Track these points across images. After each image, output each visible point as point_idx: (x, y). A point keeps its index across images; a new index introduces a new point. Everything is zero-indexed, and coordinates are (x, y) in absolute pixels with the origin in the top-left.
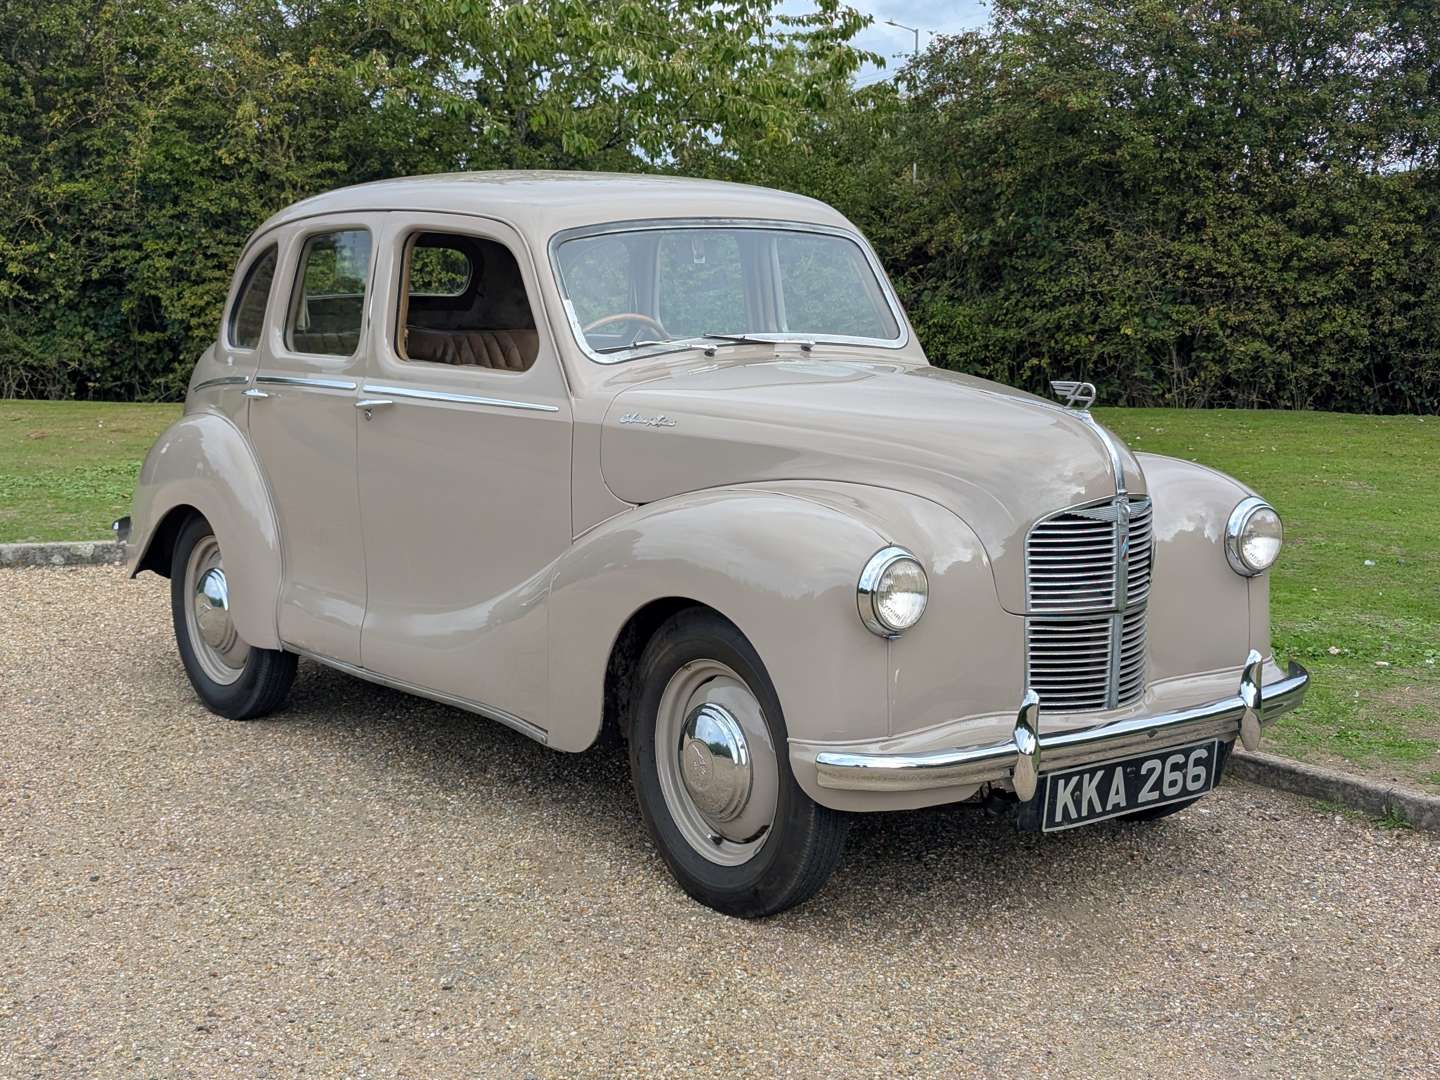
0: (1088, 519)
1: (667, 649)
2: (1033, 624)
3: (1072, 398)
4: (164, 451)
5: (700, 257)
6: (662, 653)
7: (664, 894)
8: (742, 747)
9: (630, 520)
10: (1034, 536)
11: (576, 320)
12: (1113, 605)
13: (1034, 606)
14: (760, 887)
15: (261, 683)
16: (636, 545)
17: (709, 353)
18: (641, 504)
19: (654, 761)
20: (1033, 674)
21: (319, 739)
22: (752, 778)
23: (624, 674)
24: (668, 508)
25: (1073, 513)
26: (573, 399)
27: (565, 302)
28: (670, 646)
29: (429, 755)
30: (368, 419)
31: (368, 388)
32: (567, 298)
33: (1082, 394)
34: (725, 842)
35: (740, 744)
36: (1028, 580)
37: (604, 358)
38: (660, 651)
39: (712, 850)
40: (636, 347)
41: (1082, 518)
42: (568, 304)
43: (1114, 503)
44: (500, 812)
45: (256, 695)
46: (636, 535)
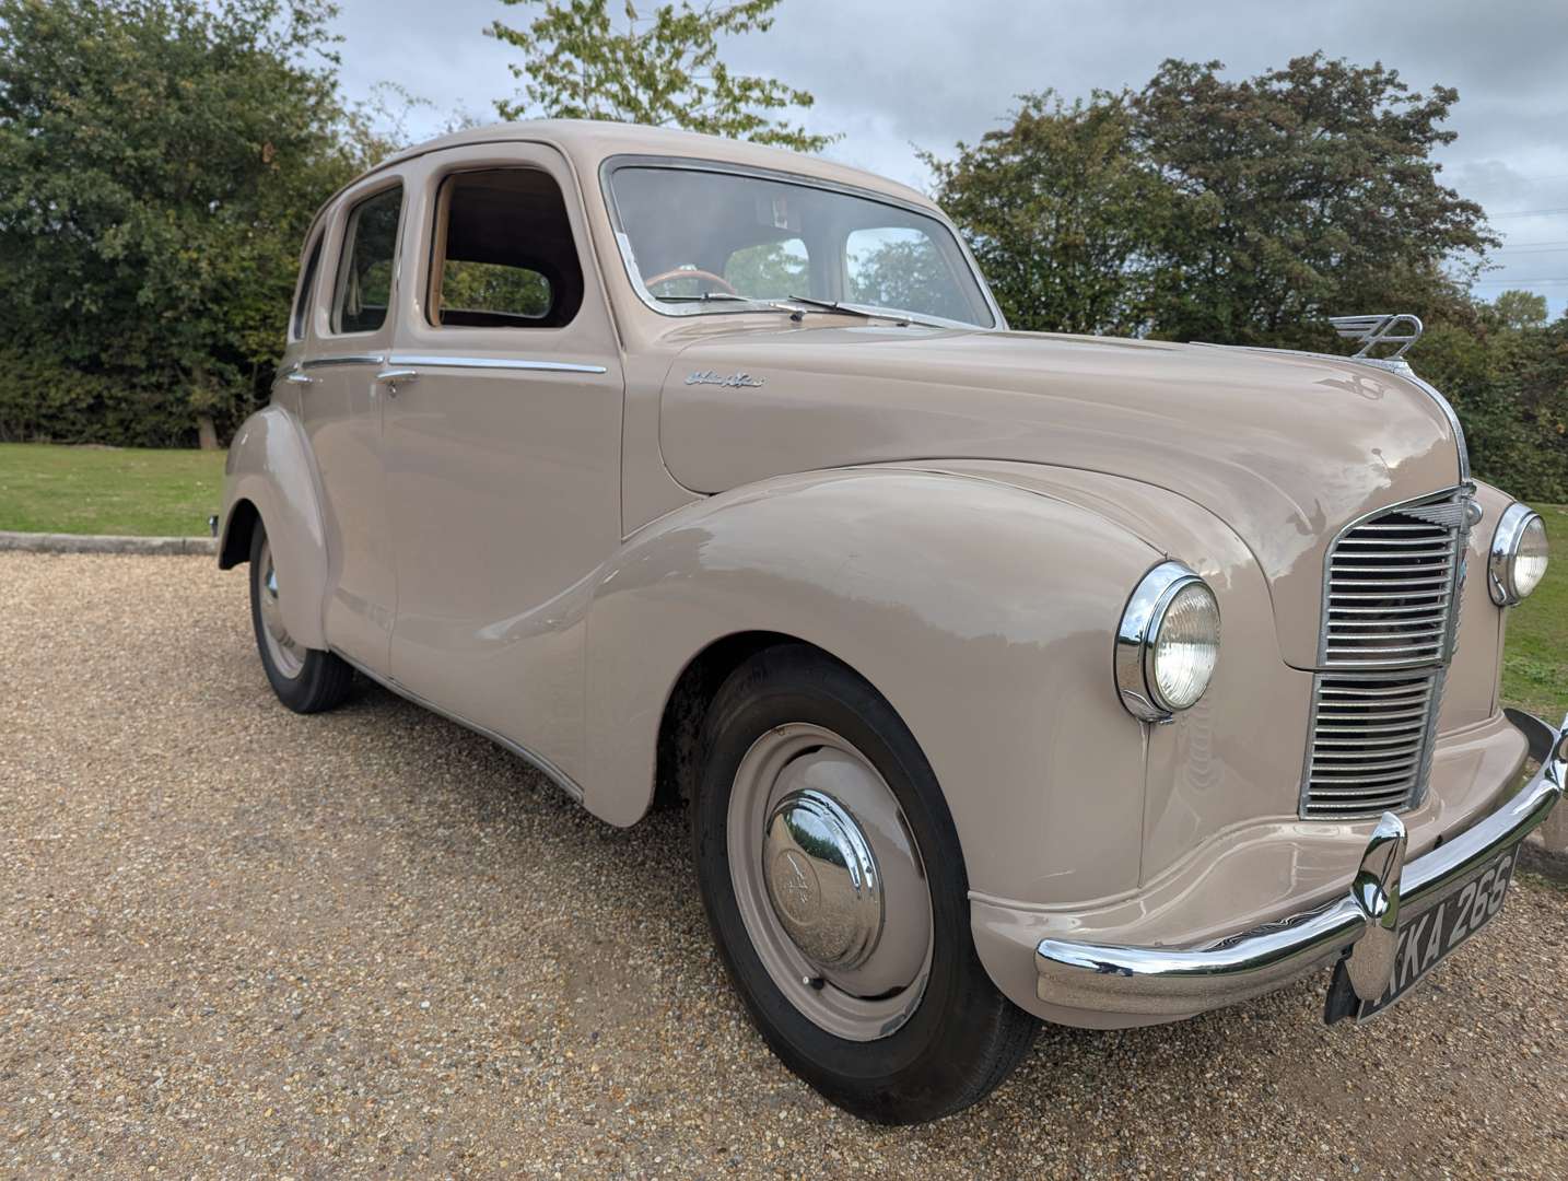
0: (1424, 522)
1: (748, 702)
2: (1325, 684)
3: (1369, 339)
4: (244, 441)
5: (781, 220)
6: (741, 708)
7: (735, 1044)
8: (869, 870)
9: (694, 516)
10: (1342, 548)
11: (632, 258)
12: (1438, 656)
13: (1331, 656)
14: (894, 1094)
15: (316, 681)
16: (702, 550)
17: (796, 317)
18: (711, 495)
19: (724, 853)
20: (1317, 761)
21: (372, 740)
22: (883, 920)
23: (685, 717)
24: (751, 495)
25: (1405, 511)
26: (624, 356)
27: (618, 235)
28: (753, 698)
29: (479, 765)
30: (393, 395)
31: (393, 360)
32: (621, 231)
33: (1392, 332)
34: (829, 987)
35: (865, 865)
36: (1326, 617)
37: (667, 308)
38: (736, 704)
39: (809, 997)
40: (708, 299)
41: (1416, 521)
42: (623, 239)
43: (1455, 499)
44: (536, 861)
45: (313, 691)
46: (702, 536)
